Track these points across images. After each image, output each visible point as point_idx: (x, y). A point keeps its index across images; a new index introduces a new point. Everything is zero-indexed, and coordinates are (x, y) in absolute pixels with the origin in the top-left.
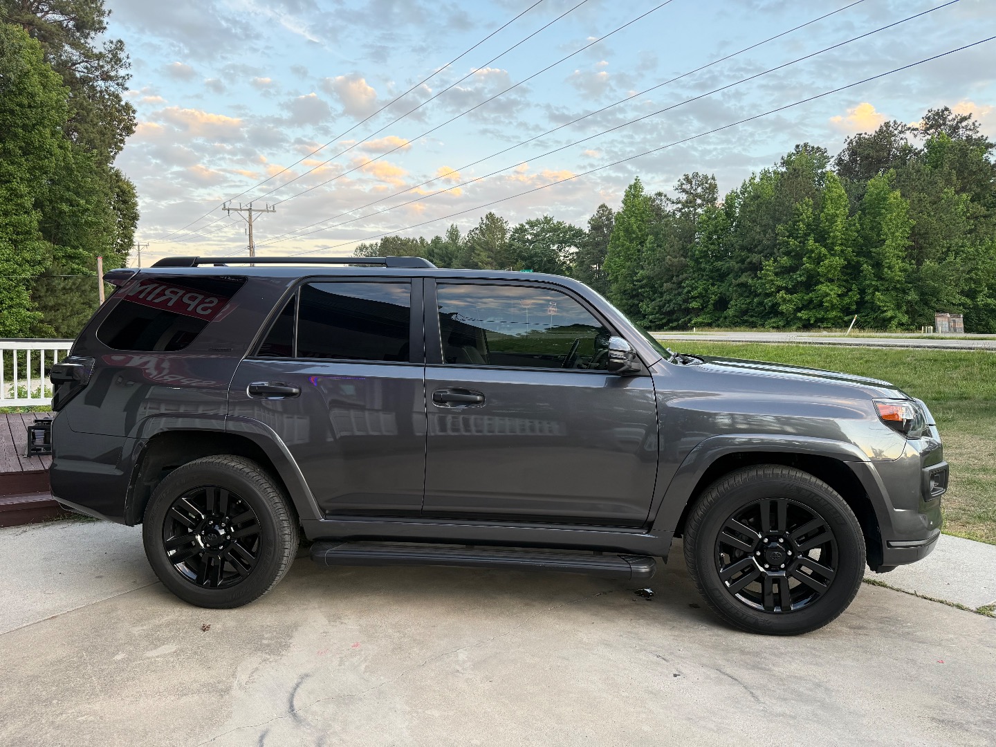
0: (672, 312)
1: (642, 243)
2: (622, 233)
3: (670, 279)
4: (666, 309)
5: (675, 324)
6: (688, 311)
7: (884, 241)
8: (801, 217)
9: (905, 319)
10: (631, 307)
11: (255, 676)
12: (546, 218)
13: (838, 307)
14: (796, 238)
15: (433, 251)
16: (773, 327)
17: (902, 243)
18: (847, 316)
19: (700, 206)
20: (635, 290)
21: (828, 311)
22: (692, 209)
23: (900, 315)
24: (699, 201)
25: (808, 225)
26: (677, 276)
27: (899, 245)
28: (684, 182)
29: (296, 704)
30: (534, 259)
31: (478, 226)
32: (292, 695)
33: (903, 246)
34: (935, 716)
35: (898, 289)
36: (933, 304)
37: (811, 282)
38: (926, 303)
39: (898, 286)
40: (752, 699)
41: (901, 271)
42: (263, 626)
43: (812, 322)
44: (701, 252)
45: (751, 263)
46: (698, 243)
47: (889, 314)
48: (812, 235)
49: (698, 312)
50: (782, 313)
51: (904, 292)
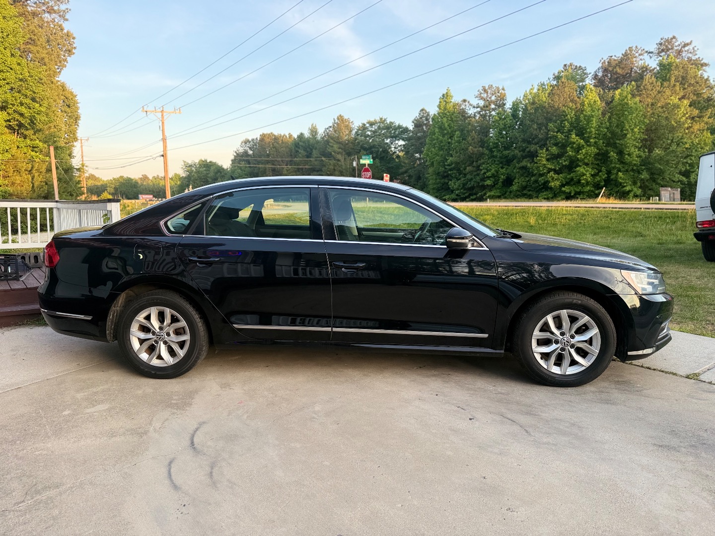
0: (472, 188)
1: (451, 137)
2: (437, 130)
3: (471, 164)
4: (469, 185)
5: (474, 197)
6: (484, 187)
7: (626, 135)
8: (566, 118)
9: (639, 192)
10: (443, 185)
11: (166, 423)
12: (381, 119)
13: (591, 184)
14: (562, 133)
15: (298, 144)
16: (545, 199)
17: (639, 136)
18: (598, 189)
19: (494, 110)
20: (446, 172)
21: (584, 186)
22: (487, 112)
23: (635, 189)
24: (493, 106)
25: (571, 124)
26: (477, 161)
27: (636, 138)
28: (483, 92)
29: (196, 440)
30: (373, 149)
31: (331, 125)
32: (193, 436)
33: (639, 139)
34: (656, 443)
35: (635, 170)
36: (659, 181)
37: (573, 165)
38: (654, 180)
39: (635, 168)
40: (526, 434)
41: (637, 157)
42: (172, 392)
43: (572, 194)
44: (494, 143)
45: (529, 152)
46: (492, 137)
47: (628, 188)
48: (574, 131)
49: (491, 187)
50: (551, 188)
51: (639, 173)
